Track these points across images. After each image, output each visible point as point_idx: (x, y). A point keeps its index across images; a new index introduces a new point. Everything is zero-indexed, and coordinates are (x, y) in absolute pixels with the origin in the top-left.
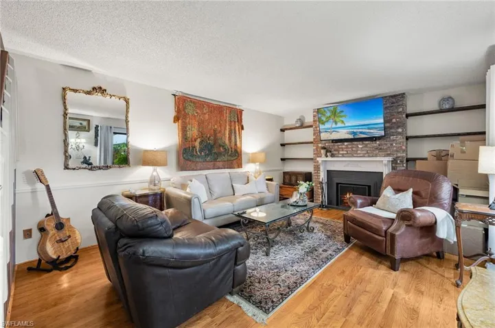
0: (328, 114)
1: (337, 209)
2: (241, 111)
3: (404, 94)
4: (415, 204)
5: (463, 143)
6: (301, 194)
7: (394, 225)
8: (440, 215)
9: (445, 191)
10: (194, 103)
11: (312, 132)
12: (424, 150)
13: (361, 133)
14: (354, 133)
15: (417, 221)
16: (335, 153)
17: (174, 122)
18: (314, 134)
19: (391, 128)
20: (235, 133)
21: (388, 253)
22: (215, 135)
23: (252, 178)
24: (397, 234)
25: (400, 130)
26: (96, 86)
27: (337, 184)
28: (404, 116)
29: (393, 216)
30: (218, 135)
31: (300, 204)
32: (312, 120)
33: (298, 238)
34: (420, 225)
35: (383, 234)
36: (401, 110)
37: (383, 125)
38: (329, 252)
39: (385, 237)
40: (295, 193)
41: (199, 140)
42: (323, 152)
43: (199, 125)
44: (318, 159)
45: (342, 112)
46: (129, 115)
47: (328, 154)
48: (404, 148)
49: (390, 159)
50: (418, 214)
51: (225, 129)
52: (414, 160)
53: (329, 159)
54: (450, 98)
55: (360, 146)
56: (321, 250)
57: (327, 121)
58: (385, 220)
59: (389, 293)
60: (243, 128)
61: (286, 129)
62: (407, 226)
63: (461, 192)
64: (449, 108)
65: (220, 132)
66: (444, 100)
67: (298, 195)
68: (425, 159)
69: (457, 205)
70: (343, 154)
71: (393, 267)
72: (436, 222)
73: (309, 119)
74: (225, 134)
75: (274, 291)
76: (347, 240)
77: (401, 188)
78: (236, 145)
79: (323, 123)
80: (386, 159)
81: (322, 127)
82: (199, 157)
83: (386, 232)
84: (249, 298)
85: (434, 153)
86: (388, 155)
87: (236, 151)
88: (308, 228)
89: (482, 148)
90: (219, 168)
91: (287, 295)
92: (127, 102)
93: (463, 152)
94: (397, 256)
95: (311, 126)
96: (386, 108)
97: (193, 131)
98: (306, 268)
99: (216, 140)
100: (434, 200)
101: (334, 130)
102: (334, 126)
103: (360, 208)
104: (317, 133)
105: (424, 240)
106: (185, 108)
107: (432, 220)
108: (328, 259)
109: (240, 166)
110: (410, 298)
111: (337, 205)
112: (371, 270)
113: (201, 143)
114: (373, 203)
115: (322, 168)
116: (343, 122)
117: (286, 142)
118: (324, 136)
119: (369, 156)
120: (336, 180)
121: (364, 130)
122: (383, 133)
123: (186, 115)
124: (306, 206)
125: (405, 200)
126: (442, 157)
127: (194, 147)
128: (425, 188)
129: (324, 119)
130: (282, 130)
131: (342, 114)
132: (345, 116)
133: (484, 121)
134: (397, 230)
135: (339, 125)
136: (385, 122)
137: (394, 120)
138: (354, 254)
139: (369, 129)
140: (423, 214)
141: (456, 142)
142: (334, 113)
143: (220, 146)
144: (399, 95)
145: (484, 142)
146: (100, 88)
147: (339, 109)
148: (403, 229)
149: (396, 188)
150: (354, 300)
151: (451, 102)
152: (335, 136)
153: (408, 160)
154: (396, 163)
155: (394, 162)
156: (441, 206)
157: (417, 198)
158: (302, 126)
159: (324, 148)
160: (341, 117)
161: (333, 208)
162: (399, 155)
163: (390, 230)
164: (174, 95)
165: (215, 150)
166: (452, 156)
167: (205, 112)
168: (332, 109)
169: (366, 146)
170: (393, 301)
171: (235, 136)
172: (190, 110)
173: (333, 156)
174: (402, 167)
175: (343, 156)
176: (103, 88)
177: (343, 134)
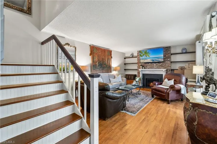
0: (144, 53)
1: (146, 88)
2: (111, 51)
3: (170, 47)
4: (175, 84)
5: (189, 64)
6: (136, 81)
7: (169, 90)
8: (182, 87)
9: (184, 80)
10: (96, 48)
11: (137, 59)
12: (177, 66)
13: (155, 60)
14: (153, 60)
15: (176, 88)
16: (145, 67)
17: (90, 55)
18: (138, 60)
19: (166, 59)
20: (109, 59)
21: (167, 99)
22: (103, 60)
23: (116, 76)
24: (170, 92)
25: (169, 59)
26: (66, 43)
27: (146, 79)
28: (170, 54)
29: (168, 88)
30: (104, 60)
31: (136, 85)
32: (137, 55)
33: (136, 96)
34: (176, 90)
35: (165, 93)
36: (169, 52)
37: (163, 58)
38: (148, 100)
39: (166, 94)
40: (134, 81)
41: (98, 62)
42: (141, 67)
43: (98, 56)
44: (139, 69)
45: (148, 52)
46: (76, 53)
47: (143, 68)
48: (170, 66)
49: (166, 69)
50: (176, 86)
51: (106, 58)
52: (174, 70)
53: (143, 69)
54: (185, 49)
55: (155, 65)
56: (145, 100)
57: (143, 56)
58: (166, 89)
59: (168, 109)
60: (112, 58)
61: (126, 58)
62: (172, 90)
63: (189, 80)
64: (185, 52)
65: (104, 59)
66: (183, 49)
67: (135, 82)
68: (178, 70)
69: (187, 83)
70: (148, 68)
71: (168, 103)
72: (181, 89)
73: (136, 54)
74: (106, 60)
75: (134, 109)
76: (153, 97)
77: (170, 79)
78: (110, 64)
79: (142, 56)
80: (164, 70)
81: (141, 57)
82: (98, 68)
83: (166, 92)
84: (128, 111)
85: (180, 68)
86: (165, 68)
87: (110, 66)
88: (139, 93)
89: (194, 66)
90: (104, 73)
91: (139, 110)
92: (75, 48)
93: (189, 67)
94: (170, 99)
95: (137, 57)
96: (164, 51)
97: (96, 59)
98: (142, 104)
99: (103, 62)
100: (180, 82)
101: (146, 59)
102: (146, 57)
103: (157, 85)
104: (139, 60)
105: (177, 95)
106: (93, 50)
107: (180, 88)
108: (148, 102)
109: (111, 72)
110: (174, 110)
111: (146, 86)
112: (162, 104)
113: (98, 63)
114: (161, 84)
115: (141, 73)
116: (149, 56)
117: (126, 63)
118: (142, 61)
119: (158, 69)
120: (146, 77)
121: (156, 59)
122: (163, 60)
123: (94, 53)
124: (138, 86)
125: (172, 82)
126: (182, 69)
127: (96, 65)
128: (178, 79)
129: (142, 55)
130: (125, 58)
131: (149, 53)
132: (150, 54)
133: (195, 57)
134: (170, 91)
135: (148, 57)
136: (164, 56)
137: (167, 56)
138: (155, 100)
139: (158, 59)
140: (177, 86)
141: (187, 64)
142: (146, 53)
143: (104, 64)
144: (168, 47)
145: (195, 64)
146: (68, 43)
147: (147, 51)
148: (171, 91)
149: (168, 79)
150: (158, 111)
151: (185, 50)
152: (146, 61)
153: (171, 70)
154: (168, 71)
155: (167, 70)
156: (182, 84)
157: (175, 82)
158: (133, 57)
159: (141, 65)
160: (148, 54)
161: (145, 88)
162: (168, 68)
163: (167, 92)
164: (90, 46)
165: (103, 66)
166: (186, 69)
167: (100, 51)
168: (145, 51)
169: (157, 65)
170: (169, 111)
171: (109, 61)
172: (95, 51)
173: (145, 68)
174: (169, 72)
175: (149, 68)
176: (69, 43)
177: (149, 60)
